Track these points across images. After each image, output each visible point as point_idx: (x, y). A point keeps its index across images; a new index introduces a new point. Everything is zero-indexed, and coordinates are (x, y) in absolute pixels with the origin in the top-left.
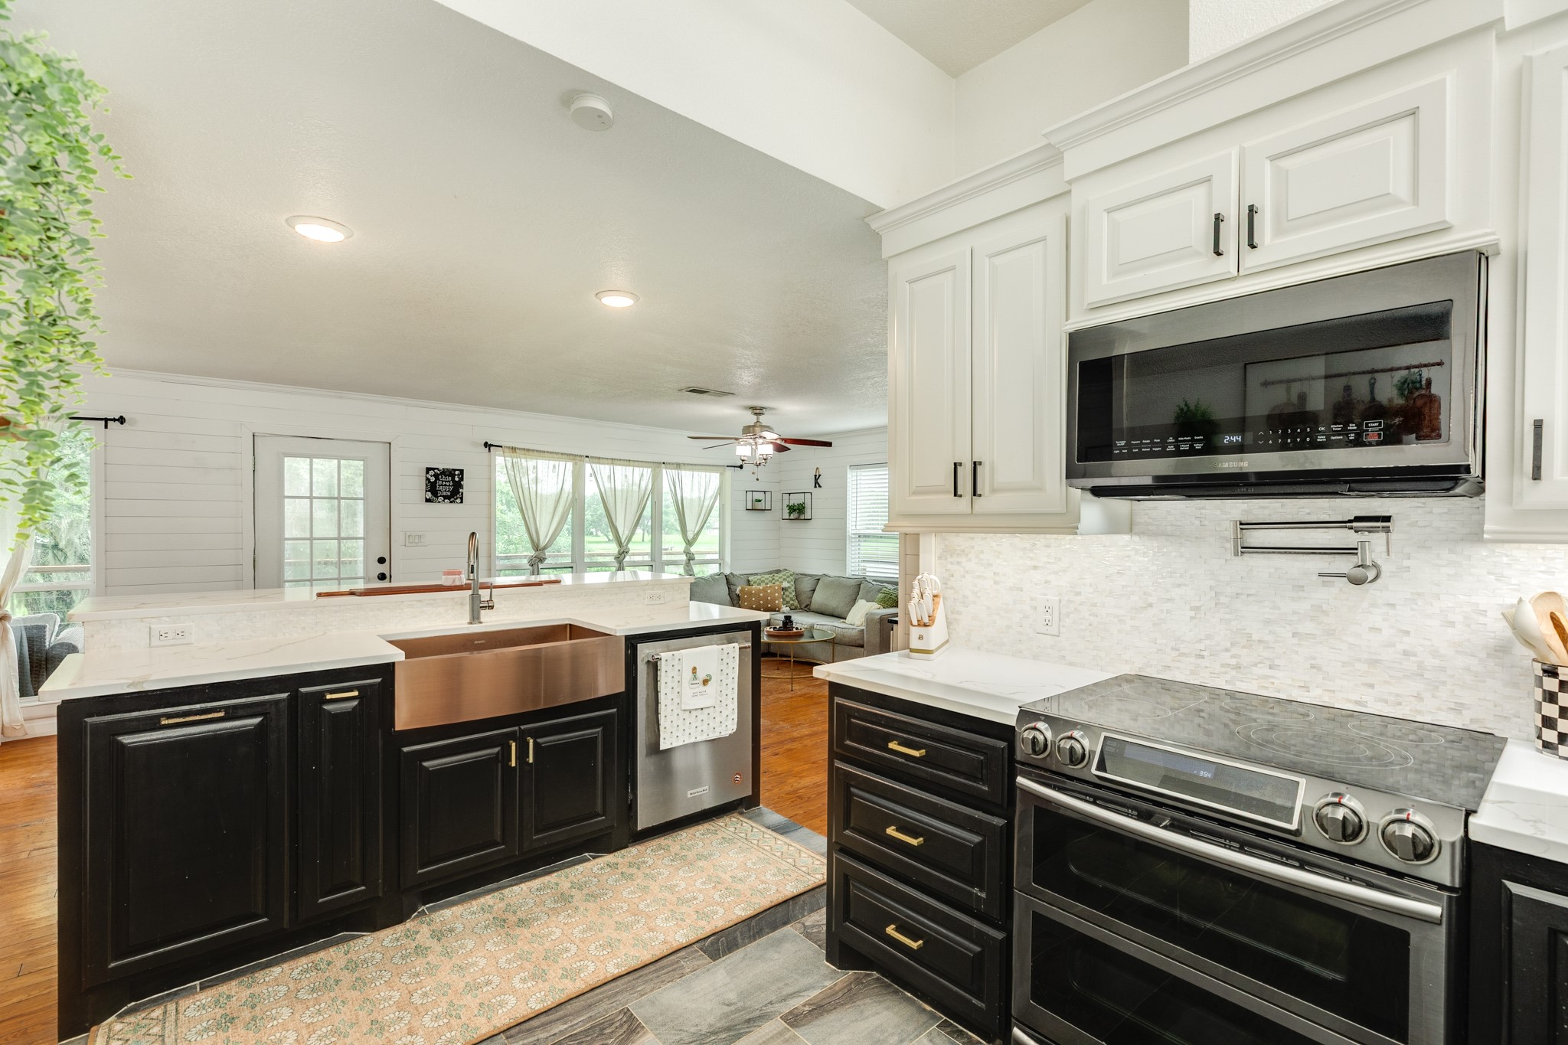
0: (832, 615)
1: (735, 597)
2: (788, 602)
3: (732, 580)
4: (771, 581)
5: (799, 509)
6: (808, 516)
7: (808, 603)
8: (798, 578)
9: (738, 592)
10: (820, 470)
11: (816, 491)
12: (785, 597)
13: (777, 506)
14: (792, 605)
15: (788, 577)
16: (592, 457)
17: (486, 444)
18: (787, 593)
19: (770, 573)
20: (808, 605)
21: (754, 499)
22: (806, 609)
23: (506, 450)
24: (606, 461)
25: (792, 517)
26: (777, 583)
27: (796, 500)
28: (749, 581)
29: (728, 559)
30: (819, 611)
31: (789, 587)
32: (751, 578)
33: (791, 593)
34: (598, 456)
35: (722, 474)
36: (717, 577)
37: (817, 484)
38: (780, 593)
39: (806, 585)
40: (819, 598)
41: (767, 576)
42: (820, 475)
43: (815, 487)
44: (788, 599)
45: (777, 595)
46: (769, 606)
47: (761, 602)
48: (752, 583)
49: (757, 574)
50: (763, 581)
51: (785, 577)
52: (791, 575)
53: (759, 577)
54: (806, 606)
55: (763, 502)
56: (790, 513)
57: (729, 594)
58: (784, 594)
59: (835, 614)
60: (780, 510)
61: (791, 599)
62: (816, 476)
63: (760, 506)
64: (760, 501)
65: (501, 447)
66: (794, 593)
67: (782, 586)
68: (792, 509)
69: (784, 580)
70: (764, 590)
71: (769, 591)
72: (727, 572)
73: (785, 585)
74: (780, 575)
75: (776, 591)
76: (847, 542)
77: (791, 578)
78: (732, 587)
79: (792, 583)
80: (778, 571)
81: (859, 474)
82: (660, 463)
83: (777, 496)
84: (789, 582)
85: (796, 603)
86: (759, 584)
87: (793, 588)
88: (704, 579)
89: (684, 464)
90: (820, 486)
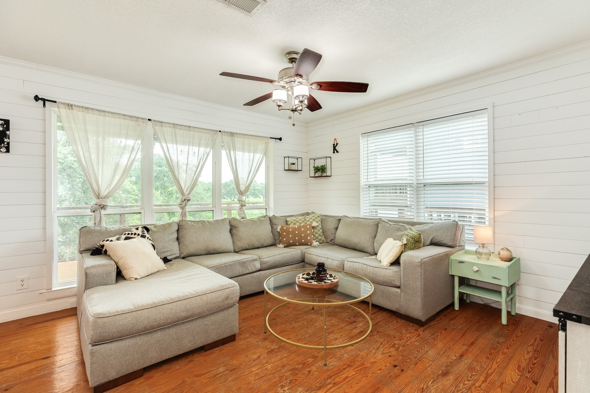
0: (354, 249)
1: (277, 234)
2: (317, 238)
3: (274, 221)
4: (303, 222)
5: (322, 169)
6: (328, 174)
7: (333, 238)
8: (324, 219)
9: (279, 230)
10: (337, 140)
11: (335, 156)
12: (314, 233)
13: (306, 168)
14: (320, 240)
15: (316, 218)
16: (155, 121)
17: (37, 98)
18: (316, 230)
19: (302, 215)
20: (333, 240)
21: (290, 163)
22: (331, 242)
23: (61, 105)
24: (168, 125)
25: (317, 175)
26: (308, 223)
27: (319, 163)
28: (287, 221)
29: (272, 205)
30: (342, 245)
31: (317, 226)
32: (288, 219)
33: (319, 230)
34: (161, 120)
35: (267, 143)
36: (262, 219)
37: (335, 150)
38: (311, 231)
39: (331, 225)
40: (342, 234)
41: (300, 218)
42: (337, 144)
43: (334, 152)
44: (317, 235)
45: (308, 232)
46: (303, 241)
47: (297, 238)
48: (289, 223)
49: (292, 216)
50: (297, 222)
51: (314, 218)
52: (319, 217)
53: (295, 218)
54: (331, 240)
55: (296, 164)
56: (316, 172)
57: (272, 232)
58: (314, 231)
59: (357, 248)
60: (308, 170)
61: (320, 235)
62: (334, 145)
63: (294, 167)
64: (294, 164)
65: (55, 102)
66: (321, 231)
67: (313, 225)
68: (317, 169)
69: (314, 220)
70: (299, 228)
71: (303, 229)
72: (271, 214)
73: (315, 224)
74: (310, 216)
75: (308, 229)
76: (361, 191)
77: (319, 218)
78: (275, 227)
79: (320, 222)
80: (308, 214)
81: (369, 139)
82: (217, 131)
83: (306, 162)
84: (317, 222)
85: (323, 238)
86: (295, 224)
87: (320, 226)
88: (252, 221)
89: (237, 134)
90: (337, 152)
